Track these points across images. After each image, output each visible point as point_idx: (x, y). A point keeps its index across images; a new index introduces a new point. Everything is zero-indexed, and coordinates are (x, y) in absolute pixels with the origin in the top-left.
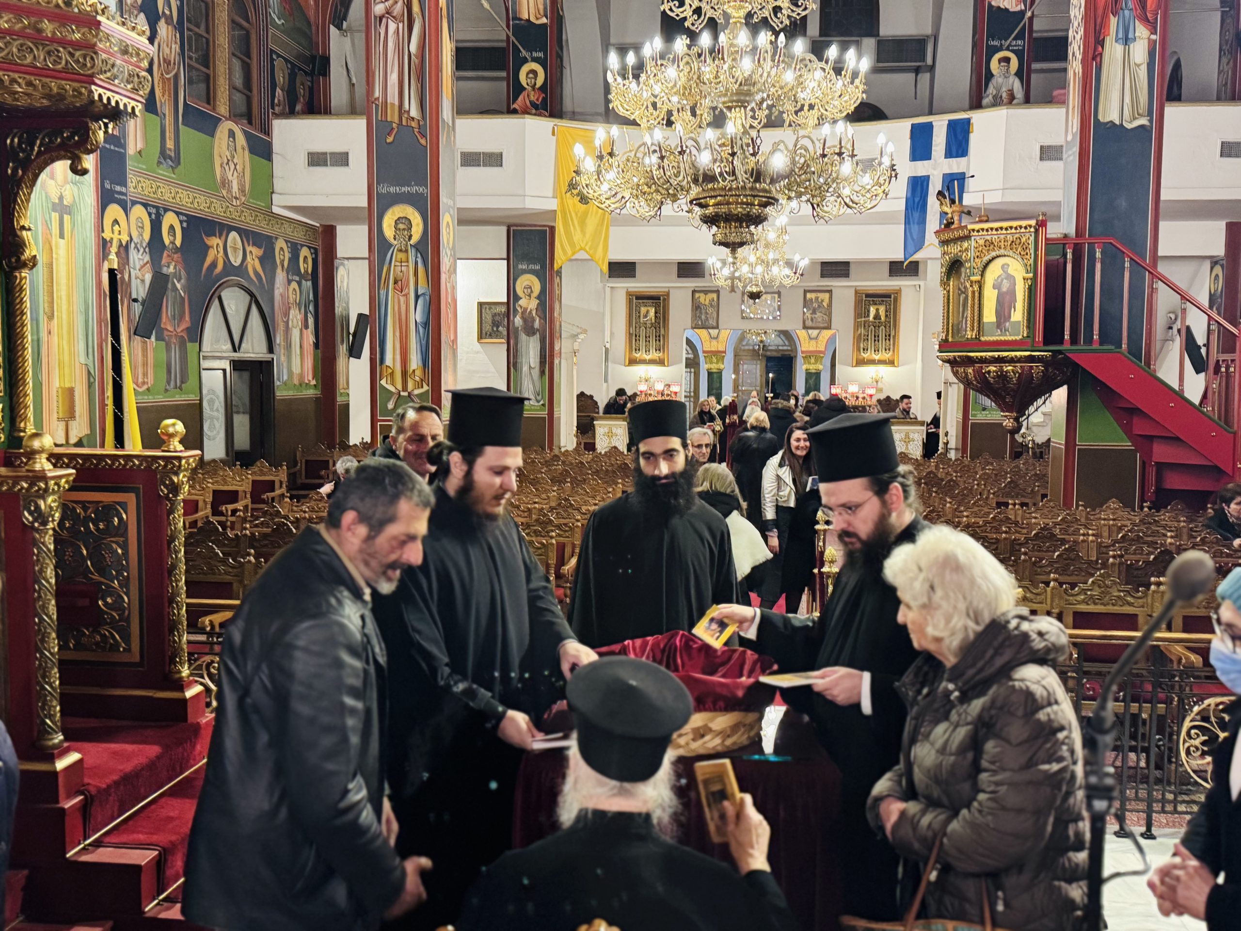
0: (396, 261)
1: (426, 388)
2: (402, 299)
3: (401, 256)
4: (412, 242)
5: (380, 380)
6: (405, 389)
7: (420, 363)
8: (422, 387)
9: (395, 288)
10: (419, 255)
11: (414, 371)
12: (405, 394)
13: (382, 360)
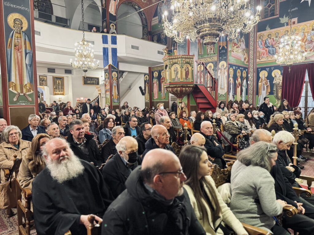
0: (15, 37)
1: (32, 92)
2: (19, 54)
3: (17, 35)
4: (23, 30)
5: (9, 88)
6: (22, 92)
7: (29, 82)
8: (30, 91)
9: (15, 48)
10: (26, 36)
11: (26, 85)
12: (23, 94)
13: (10, 80)
